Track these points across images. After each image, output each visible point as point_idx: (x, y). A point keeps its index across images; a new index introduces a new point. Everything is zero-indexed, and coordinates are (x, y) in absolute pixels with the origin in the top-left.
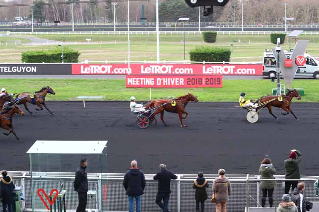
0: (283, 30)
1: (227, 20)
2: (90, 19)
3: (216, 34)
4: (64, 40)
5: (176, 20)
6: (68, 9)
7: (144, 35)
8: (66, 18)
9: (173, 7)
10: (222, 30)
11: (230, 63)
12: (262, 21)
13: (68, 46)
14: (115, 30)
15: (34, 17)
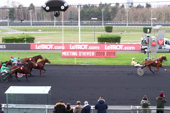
0: (150, 25)
1: (119, 20)
2: (41, 19)
3: (112, 27)
4: (26, 30)
5: (90, 19)
6: (28, 13)
7: (72, 28)
8: (27, 18)
9: (88, 12)
10: (116, 25)
11: (120, 43)
12: (138, 20)
13: (29, 34)
14: (55, 25)
15: (9, 18)
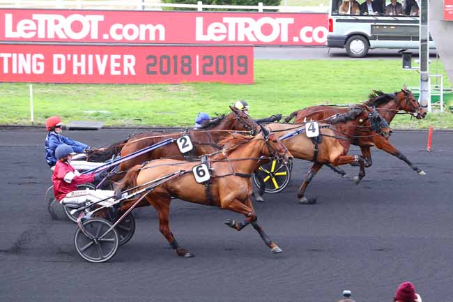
11: (281, 8)
